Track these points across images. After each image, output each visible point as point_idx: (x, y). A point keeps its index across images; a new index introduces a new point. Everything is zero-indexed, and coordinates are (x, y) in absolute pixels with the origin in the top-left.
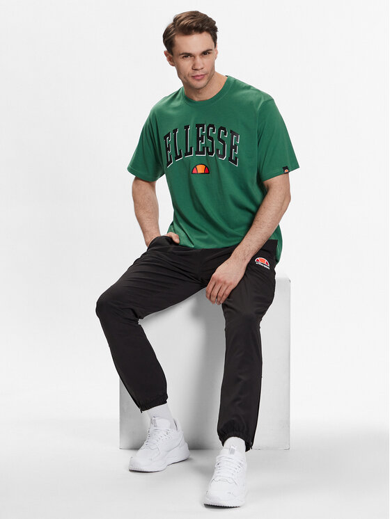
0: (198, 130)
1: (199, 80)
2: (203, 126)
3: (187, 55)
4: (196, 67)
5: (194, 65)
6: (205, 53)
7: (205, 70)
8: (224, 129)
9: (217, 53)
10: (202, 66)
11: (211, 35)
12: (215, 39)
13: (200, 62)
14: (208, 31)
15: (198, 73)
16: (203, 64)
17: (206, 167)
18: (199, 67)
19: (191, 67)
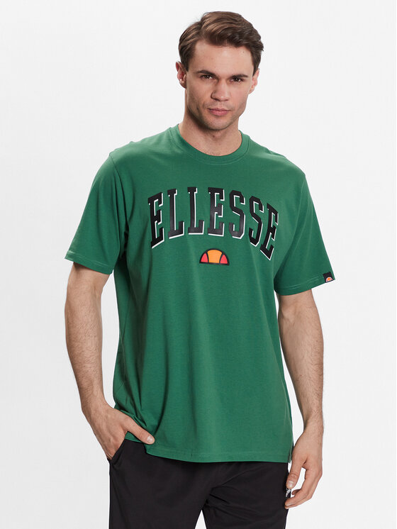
0: (212, 197)
1: (217, 117)
2: (220, 191)
3: (207, 75)
4: (217, 96)
5: (215, 92)
6: (236, 78)
7: (230, 103)
8: (258, 200)
9: (255, 84)
10: (227, 96)
11: (252, 54)
12: (256, 61)
13: (226, 90)
14: (248, 47)
15: (219, 105)
16: (230, 94)
17: (223, 253)
18: (222, 98)
19: (210, 94)
